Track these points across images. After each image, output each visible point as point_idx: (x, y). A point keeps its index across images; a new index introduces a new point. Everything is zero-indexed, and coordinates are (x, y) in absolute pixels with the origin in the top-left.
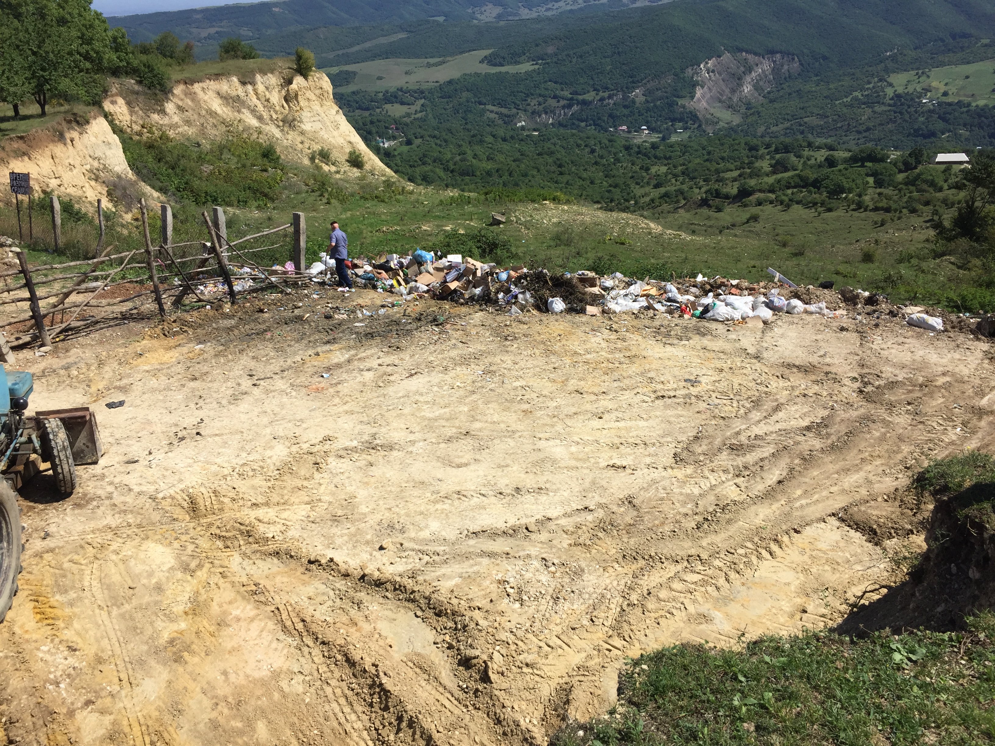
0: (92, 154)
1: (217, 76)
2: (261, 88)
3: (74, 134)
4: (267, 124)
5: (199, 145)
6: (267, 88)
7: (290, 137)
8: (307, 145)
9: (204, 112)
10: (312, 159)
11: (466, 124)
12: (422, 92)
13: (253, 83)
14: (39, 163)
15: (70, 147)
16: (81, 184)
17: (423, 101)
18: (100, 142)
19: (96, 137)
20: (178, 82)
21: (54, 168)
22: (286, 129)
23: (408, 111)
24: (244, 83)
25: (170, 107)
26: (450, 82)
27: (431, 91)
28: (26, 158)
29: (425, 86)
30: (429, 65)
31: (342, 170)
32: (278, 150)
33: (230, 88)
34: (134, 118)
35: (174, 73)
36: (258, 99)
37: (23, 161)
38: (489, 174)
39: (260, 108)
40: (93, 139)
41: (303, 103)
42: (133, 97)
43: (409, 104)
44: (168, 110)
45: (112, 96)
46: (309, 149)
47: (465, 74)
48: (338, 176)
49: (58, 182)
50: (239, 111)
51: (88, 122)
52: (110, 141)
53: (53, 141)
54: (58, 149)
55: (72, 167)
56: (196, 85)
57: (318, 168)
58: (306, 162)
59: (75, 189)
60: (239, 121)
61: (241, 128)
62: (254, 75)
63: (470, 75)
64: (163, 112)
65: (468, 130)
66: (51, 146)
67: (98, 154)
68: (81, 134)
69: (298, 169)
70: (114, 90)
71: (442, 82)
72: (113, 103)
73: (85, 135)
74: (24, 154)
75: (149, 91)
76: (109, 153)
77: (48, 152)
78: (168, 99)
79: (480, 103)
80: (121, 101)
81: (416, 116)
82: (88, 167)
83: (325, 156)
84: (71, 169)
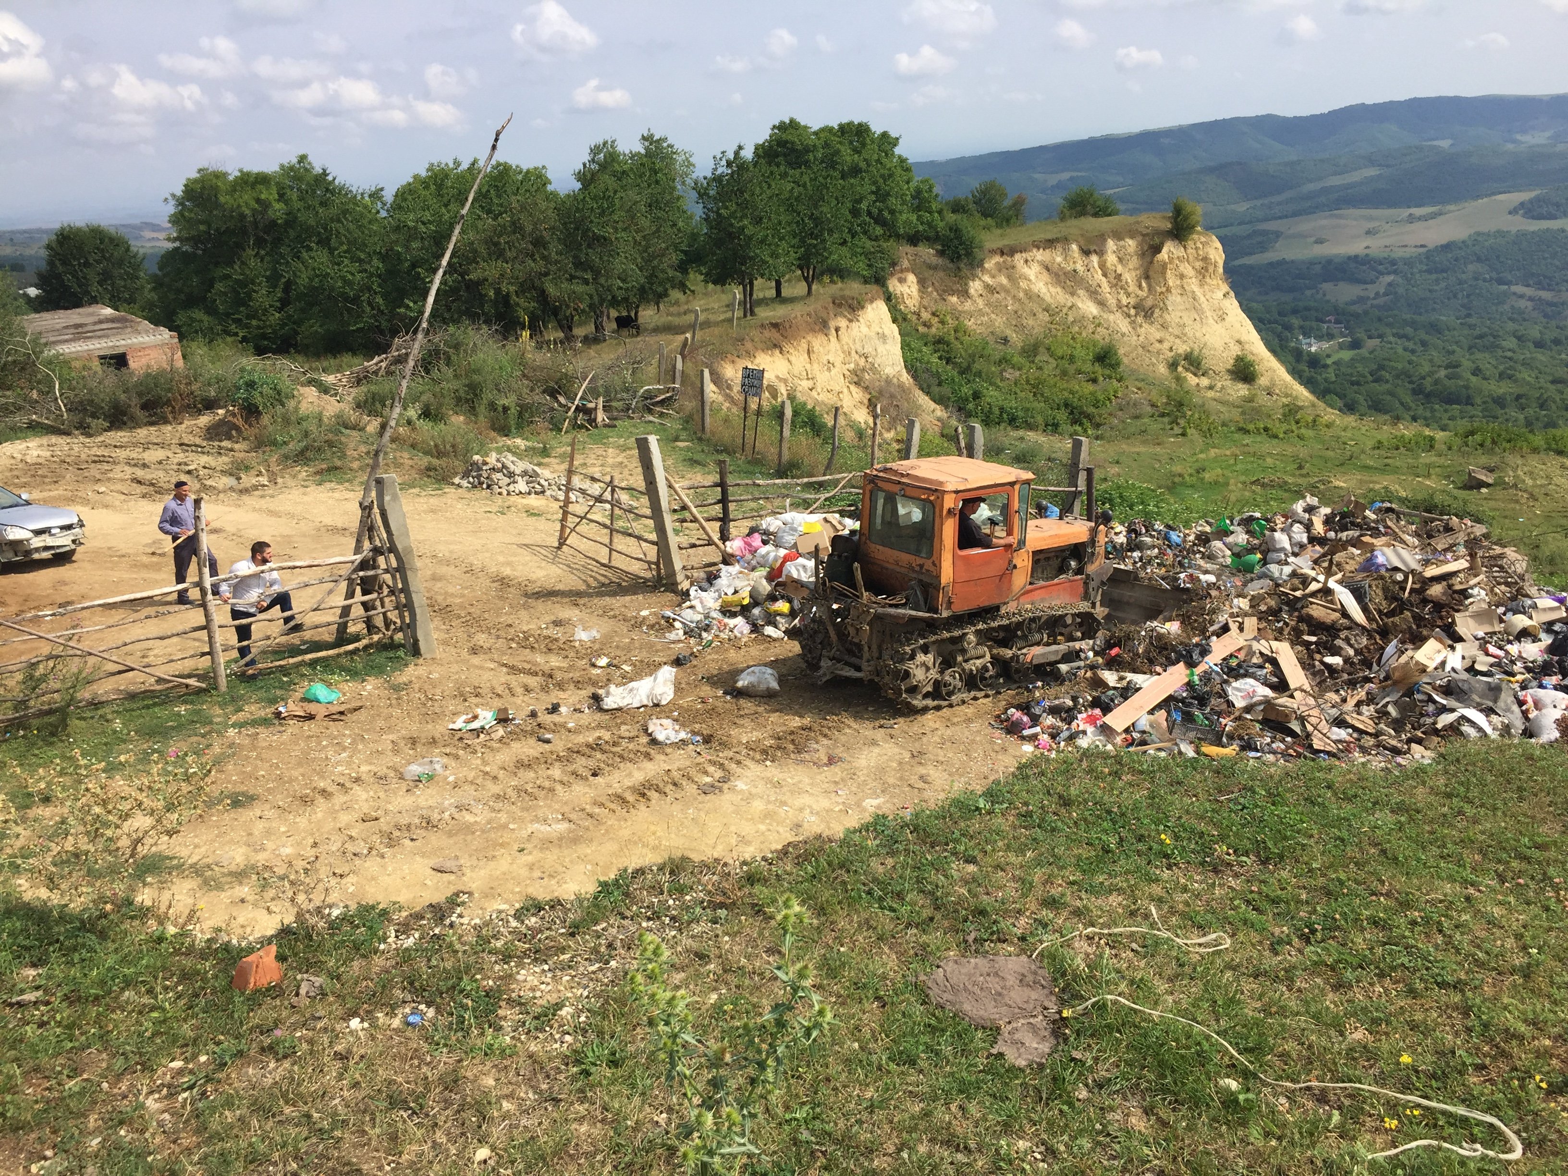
0: (860, 349)
1: (1050, 244)
2: (1111, 259)
3: (842, 323)
4: (1112, 312)
5: (1005, 341)
6: (1120, 260)
7: (1142, 331)
8: (1166, 345)
9: (1021, 295)
10: (1173, 365)
11: (1469, 316)
12: (1393, 262)
13: (1101, 253)
14: (792, 358)
15: (833, 339)
16: (837, 388)
17: (1390, 278)
18: (873, 334)
19: (869, 327)
20: (993, 252)
21: (808, 366)
22: (1139, 320)
23: (1362, 294)
24: (1086, 253)
25: (975, 287)
26: (1447, 247)
27: (1409, 262)
28: (777, 351)
29: (1399, 253)
30: (1411, 219)
31: (1219, 385)
32: (1121, 351)
33: (1065, 259)
34: (925, 302)
35: (991, 239)
36: (1105, 275)
37: (772, 355)
38: (1500, 402)
39: (1106, 287)
40: (864, 329)
41: (1172, 281)
42: (928, 273)
43: (1366, 283)
44: (972, 291)
45: (902, 271)
46: (1171, 349)
47: (1478, 234)
48: (1210, 394)
49: (810, 384)
50: (1073, 294)
51: (863, 307)
52: (887, 332)
53: (813, 331)
54: (818, 342)
55: (830, 365)
56: (1017, 256)
57: (1179, 379)
58: (1162, 369)
59: (830, 396)
60: (1070, 308)
61: (1071, 319)
62: (1105, 240)
63: (1488, 235)
64: (965, 294)
65: (1471, 327)
66: (809, 337)
67: (868, 349)
68: (851, 321)
69: (1146, 382)
70: (906, 264)
71: (1431, 246)
72: (902, 281)
73: (854, 325)
74: (775, 346)
75: (951, 265)
76: (881, 349)
77: (804, 345)
78: (974, 277)
79: (1501, 282)
80: (911, 278)
81: (1375, 302)
82: (852, 366)
83: (1193, 362)
84: (829, 370)
